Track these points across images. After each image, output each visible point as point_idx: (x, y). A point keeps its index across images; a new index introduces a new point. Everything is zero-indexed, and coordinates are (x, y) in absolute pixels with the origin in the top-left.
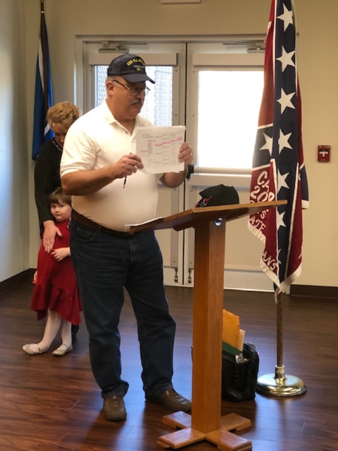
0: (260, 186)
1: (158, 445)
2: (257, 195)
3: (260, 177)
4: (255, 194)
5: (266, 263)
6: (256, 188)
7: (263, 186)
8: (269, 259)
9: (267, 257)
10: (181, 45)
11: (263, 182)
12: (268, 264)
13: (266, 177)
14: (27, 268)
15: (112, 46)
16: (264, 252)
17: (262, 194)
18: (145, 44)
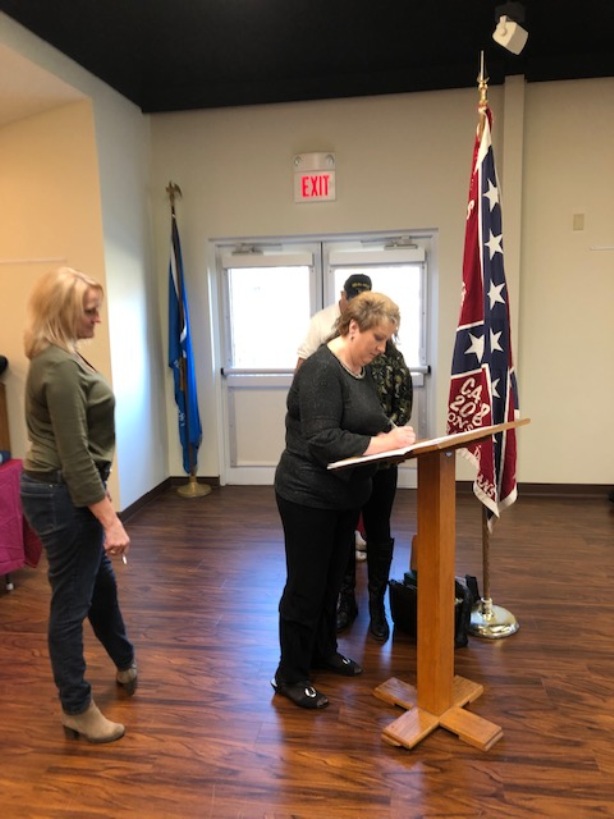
0: (465, 396)
1: (383, 741)
2: (460, 407)
3: (465, 385)
4: (457, 406)
5: (482, 488)
6: (458, 398)
7: (469, 396)
8: (486, 483)
9: (484, 481)
10: (316, 245)
11: (469, 391)
12: (486, 489)
13: (472, 385)
14: (167, 476)
15: (244, 248)
16: (479, 475)
17: (468, 405)
18: (280, 244)
